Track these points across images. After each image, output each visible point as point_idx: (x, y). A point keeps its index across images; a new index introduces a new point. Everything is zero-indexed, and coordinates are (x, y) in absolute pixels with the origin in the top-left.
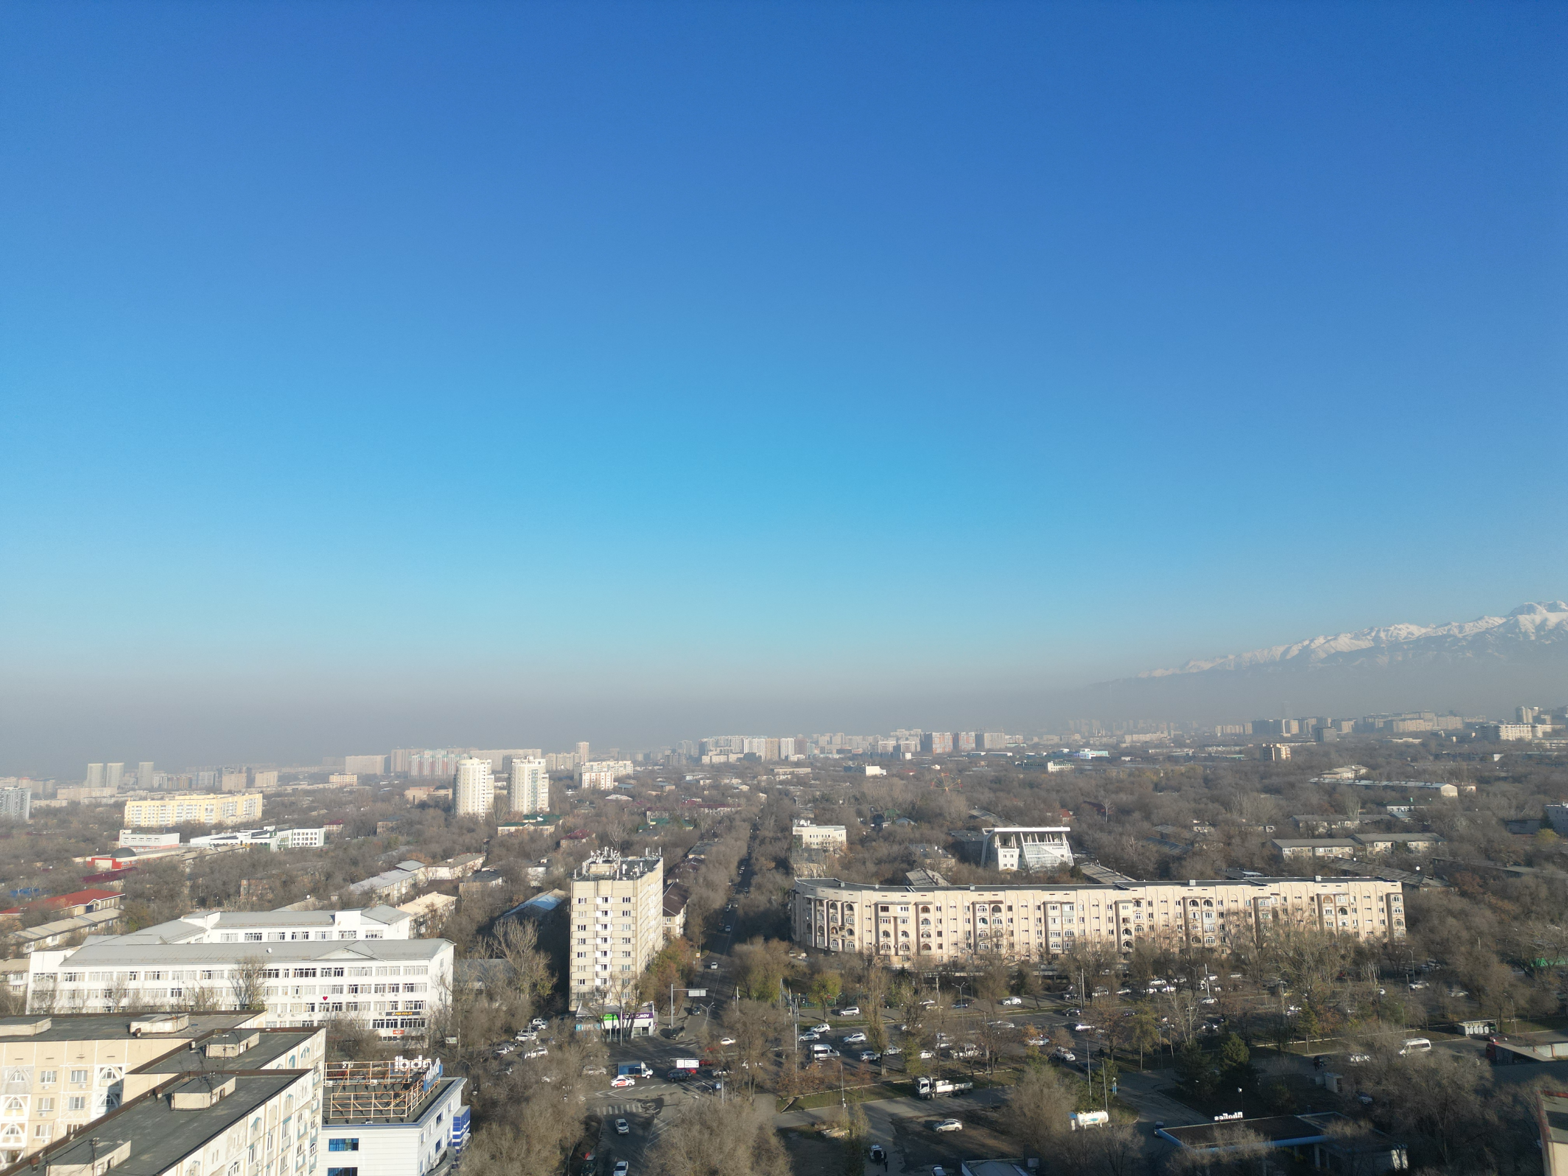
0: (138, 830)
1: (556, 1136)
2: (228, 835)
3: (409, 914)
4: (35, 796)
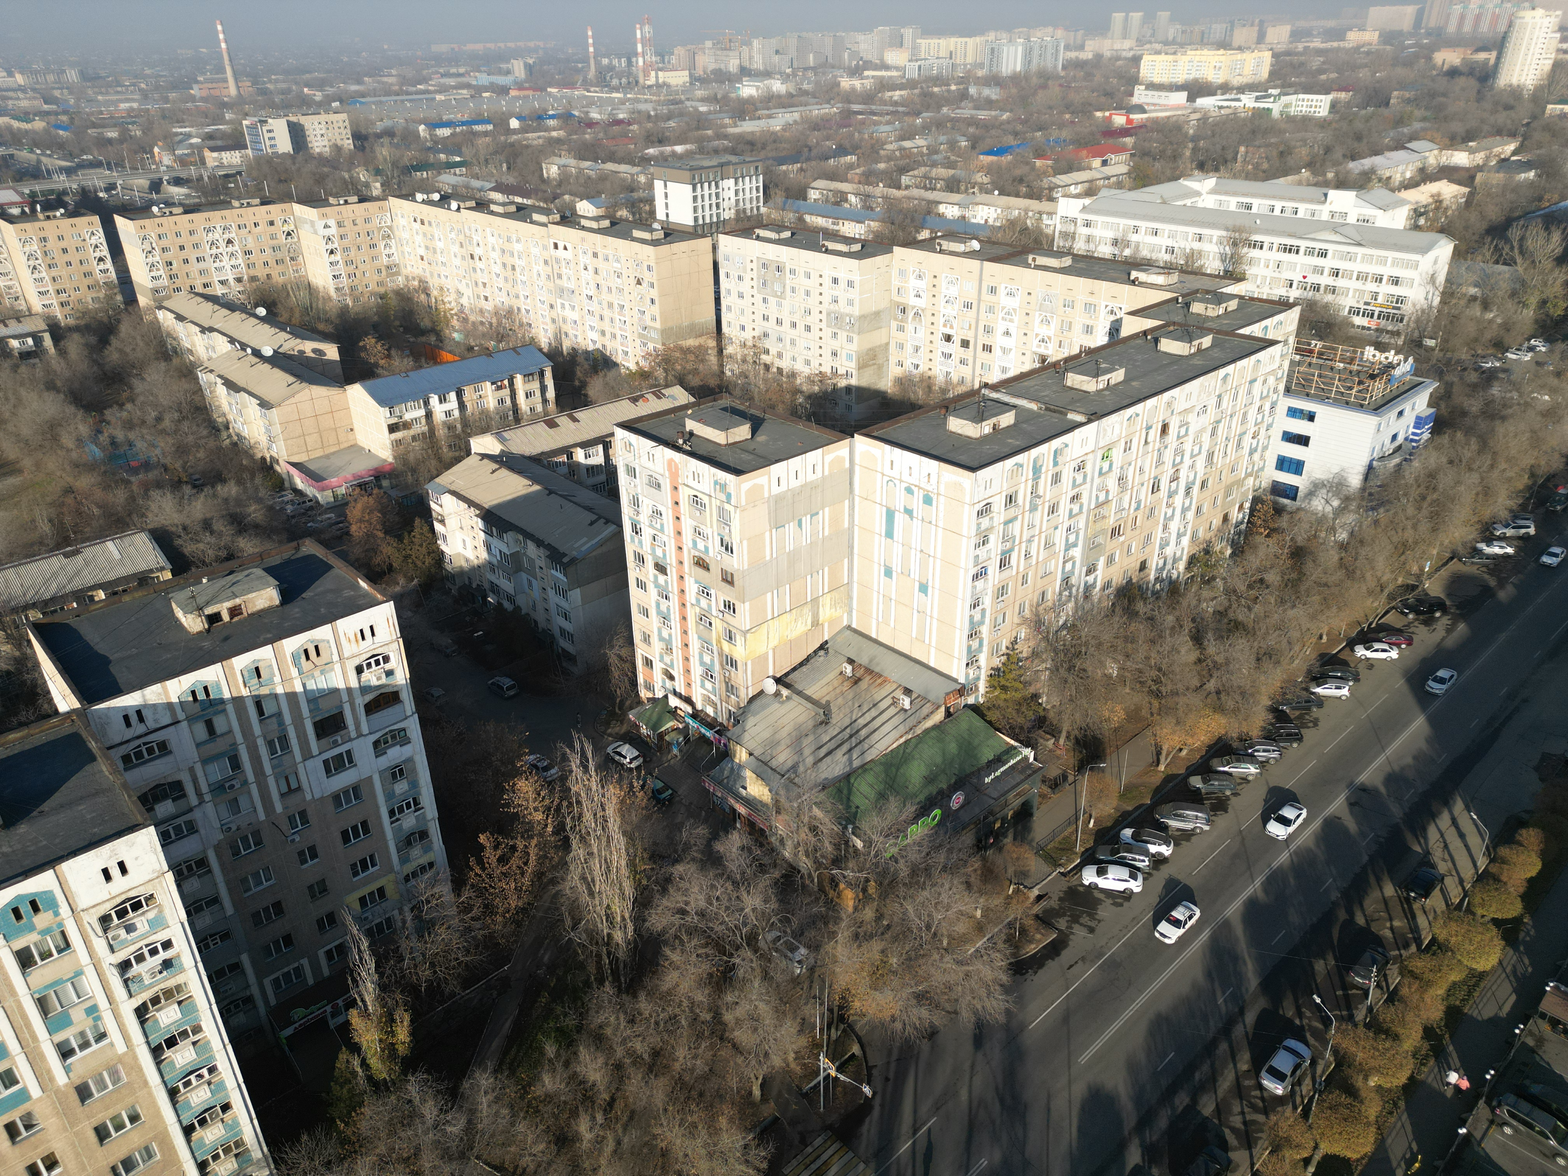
0: (1152, 86)
1: (1528, 461)
2: (1233, 96)
3: (1409, 202)
4: (1067, 48)
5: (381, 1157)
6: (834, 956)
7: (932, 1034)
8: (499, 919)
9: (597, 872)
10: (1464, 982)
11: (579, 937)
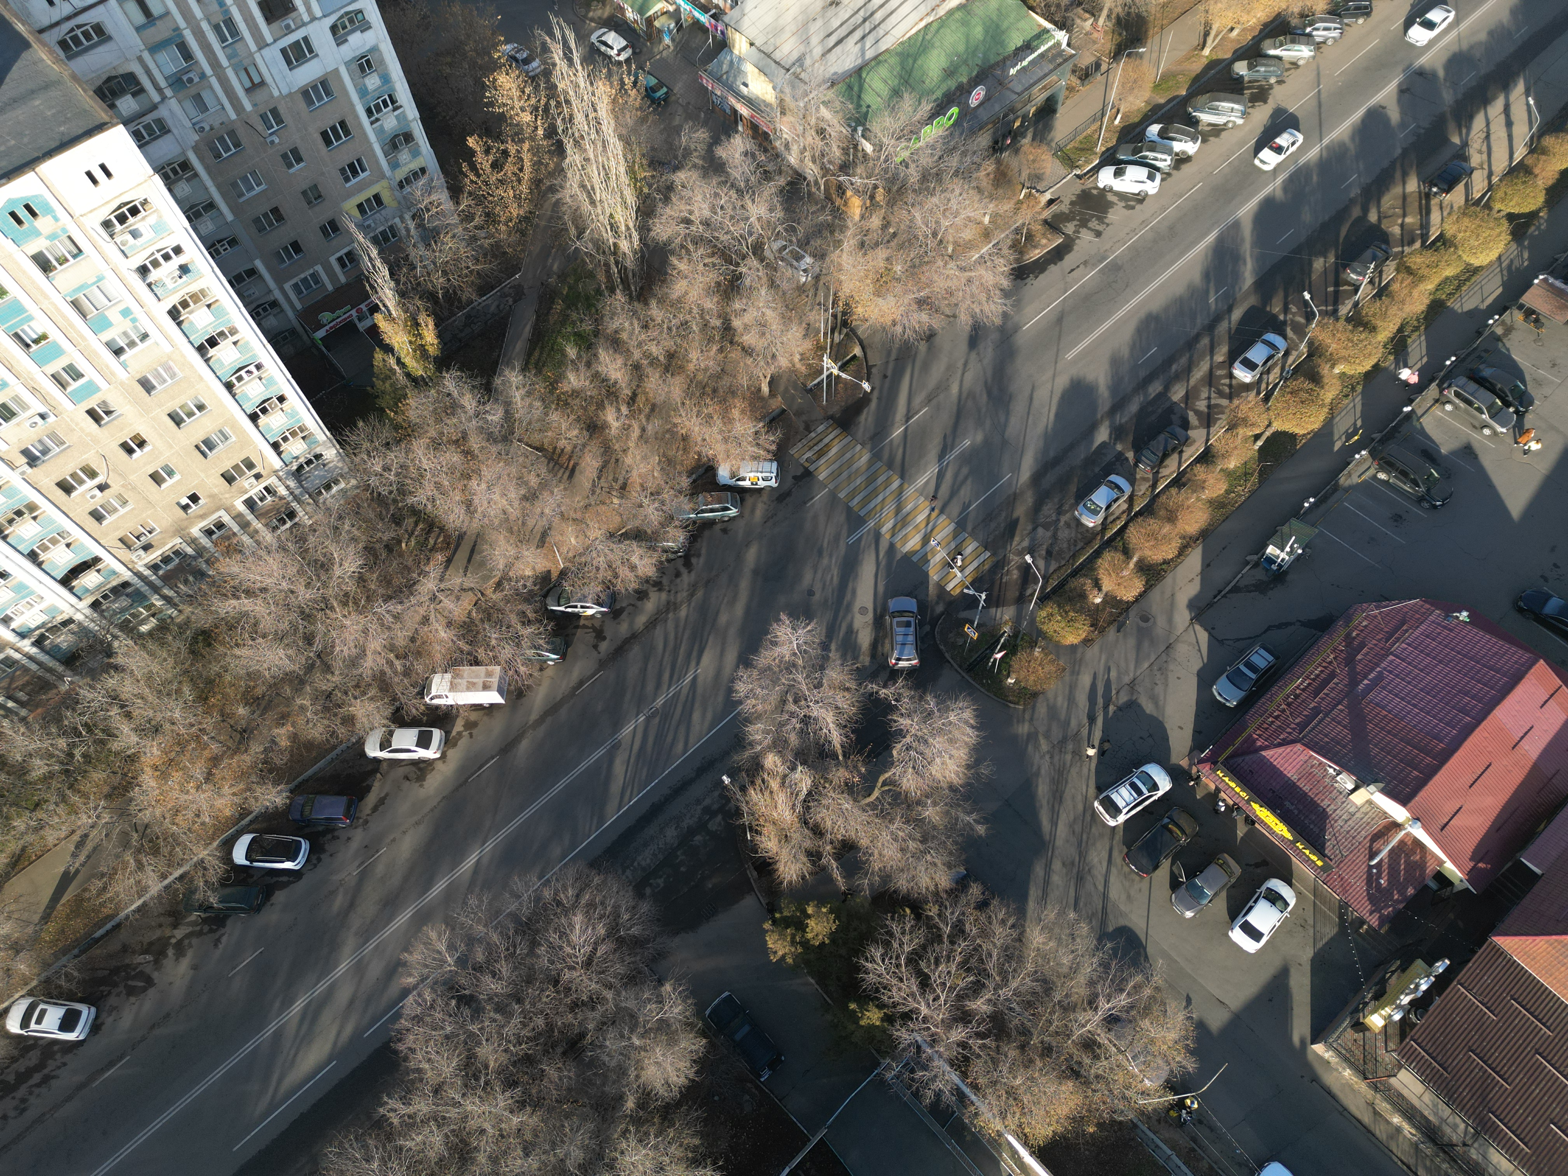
5: (433, 440)
6: (840, 264)
7: (930, 336)
8: (503, 228)
9: (596, 180)
10: (1456, 277)
11: (585, 246)
